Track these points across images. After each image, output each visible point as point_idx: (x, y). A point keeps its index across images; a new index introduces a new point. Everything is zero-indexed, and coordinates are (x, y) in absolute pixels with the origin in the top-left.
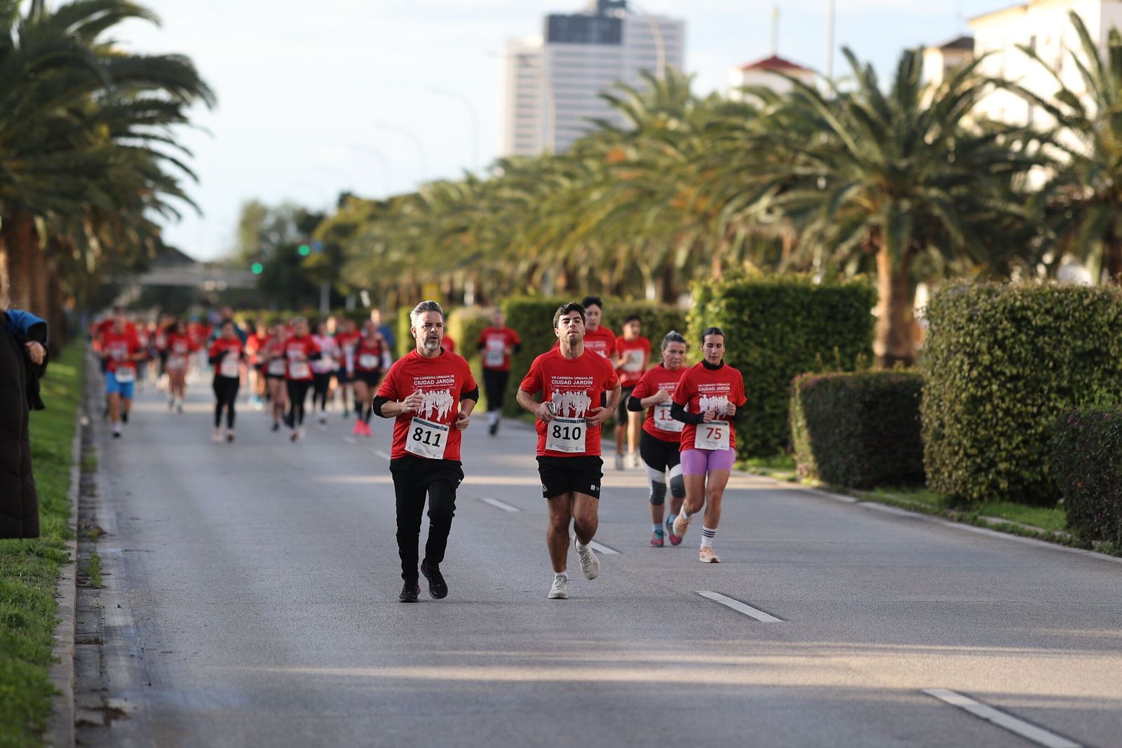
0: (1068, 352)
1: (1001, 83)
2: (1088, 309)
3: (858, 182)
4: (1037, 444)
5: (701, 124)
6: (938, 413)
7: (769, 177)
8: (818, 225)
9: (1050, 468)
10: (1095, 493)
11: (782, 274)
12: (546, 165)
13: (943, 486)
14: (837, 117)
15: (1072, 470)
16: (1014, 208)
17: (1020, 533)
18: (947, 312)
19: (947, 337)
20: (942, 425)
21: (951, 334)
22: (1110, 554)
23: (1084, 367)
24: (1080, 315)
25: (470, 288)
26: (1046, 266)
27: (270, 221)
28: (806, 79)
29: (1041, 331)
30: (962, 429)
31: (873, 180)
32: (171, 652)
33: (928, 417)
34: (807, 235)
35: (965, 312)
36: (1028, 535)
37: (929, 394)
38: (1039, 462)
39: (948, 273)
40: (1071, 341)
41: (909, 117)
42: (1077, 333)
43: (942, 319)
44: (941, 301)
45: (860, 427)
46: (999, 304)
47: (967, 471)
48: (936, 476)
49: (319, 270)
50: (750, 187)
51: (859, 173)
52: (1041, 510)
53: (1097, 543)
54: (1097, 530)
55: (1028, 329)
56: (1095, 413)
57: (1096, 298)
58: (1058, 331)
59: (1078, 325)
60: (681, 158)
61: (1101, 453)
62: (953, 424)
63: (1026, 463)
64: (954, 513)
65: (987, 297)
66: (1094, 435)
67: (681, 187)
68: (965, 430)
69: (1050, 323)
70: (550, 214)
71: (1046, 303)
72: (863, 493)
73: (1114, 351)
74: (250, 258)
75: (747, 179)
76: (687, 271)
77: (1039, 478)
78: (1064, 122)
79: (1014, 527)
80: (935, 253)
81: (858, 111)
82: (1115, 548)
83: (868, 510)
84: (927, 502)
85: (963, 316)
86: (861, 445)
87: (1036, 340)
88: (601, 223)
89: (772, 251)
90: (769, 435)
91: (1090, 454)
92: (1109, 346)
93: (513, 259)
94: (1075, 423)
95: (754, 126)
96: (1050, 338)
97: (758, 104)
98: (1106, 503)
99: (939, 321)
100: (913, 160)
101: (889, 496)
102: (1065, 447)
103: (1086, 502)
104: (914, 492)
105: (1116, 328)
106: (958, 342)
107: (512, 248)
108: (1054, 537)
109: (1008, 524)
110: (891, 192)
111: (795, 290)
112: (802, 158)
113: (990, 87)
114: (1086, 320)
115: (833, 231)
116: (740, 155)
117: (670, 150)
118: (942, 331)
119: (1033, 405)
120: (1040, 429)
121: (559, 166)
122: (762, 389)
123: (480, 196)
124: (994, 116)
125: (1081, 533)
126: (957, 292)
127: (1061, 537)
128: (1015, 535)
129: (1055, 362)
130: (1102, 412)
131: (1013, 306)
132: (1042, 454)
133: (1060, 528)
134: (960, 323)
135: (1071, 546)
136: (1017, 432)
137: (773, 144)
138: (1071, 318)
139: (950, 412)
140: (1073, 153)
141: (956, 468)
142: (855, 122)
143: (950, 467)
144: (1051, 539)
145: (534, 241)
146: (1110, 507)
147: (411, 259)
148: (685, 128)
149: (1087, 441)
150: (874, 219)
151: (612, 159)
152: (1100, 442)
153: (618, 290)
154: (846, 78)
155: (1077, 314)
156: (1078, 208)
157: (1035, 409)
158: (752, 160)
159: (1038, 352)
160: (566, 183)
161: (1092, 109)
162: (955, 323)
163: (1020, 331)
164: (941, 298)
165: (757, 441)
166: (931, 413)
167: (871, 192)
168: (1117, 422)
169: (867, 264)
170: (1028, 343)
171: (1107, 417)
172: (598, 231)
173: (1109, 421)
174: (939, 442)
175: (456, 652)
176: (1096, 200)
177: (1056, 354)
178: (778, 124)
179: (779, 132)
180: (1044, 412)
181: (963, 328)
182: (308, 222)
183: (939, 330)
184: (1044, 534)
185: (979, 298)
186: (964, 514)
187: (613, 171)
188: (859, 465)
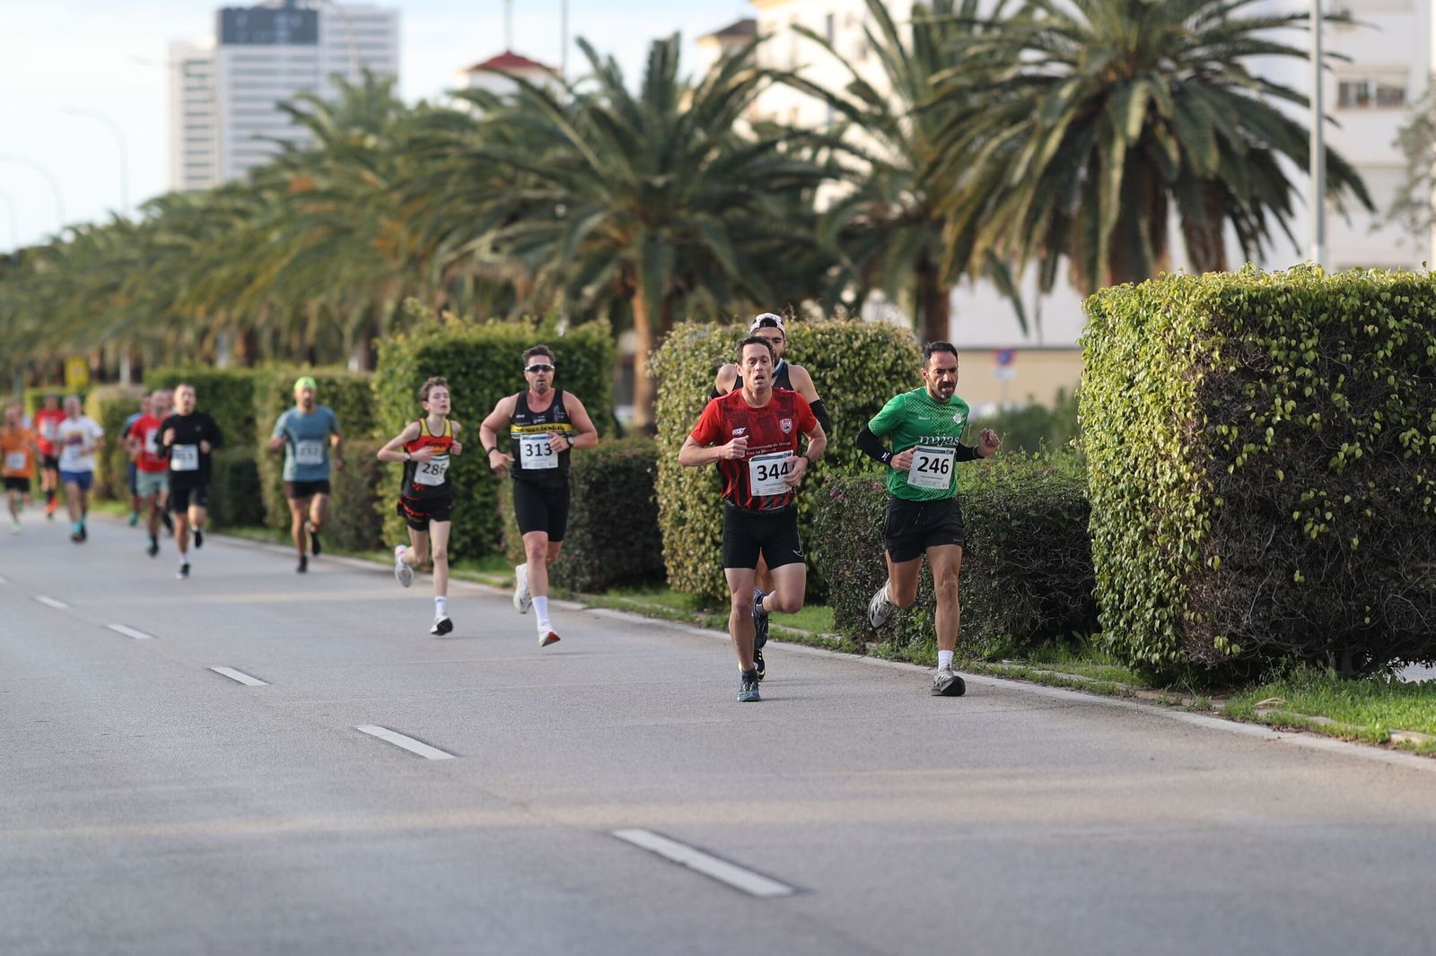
1: (779, 76)
3: (604, 207)
5: (402, 138)
6: (678, 492)
8: (555, 264)
10: (867, 583)
13: (688, 583)
14: (574, 127)
15: (838, 555)
17: (781, 638)
18: (684, 364)
19: (686, 395)
20: (683, 507)
21: (690, 391)
22: (887, 659)
24: (849, 361)
25: (125, 361)
30: (708, 511)
31: (622, 204)
33: (666, 497)
34: (543, 276)
35: (707, 363)
36: (790, 640)
37: (666, 469)
40: (840, 395)
41: (665, 122)
42: (848, 385)
43: (682, 373)
44: (676, 350)
45: (586, 513)
47: (716, 563)
48: (680, 570)
50: (470, 219)
51: (605, 197)
53: (871, 646)
56: (863, 482)
57: (868, 340)
59: (848, 374)
60: (382, 184)
61: (871, 532)
62: (696, 505)
64: (703, 617)
66: (863, 511)
67: (384, 221)
68: (712, 511)
70: (217, 264)
71: (806, 348)
72: (594, 598)
75: (467, 209)
78: (854, 117)
80: (705, 295)
81: (599, 116)
82: (893, 650)
83: (597, 618)
84: (670, 606)
85: (704, 367)
86: (589, 536)
88: (285, 272)
89: (502, 296)
90: (481, 530)
91: (858, 533)
93: (176, 322)
94: (840, 496)
95: (476, 142)
97: (478, 114)
99: (675, 376)
100: (672, 176)
101: (625, 600)
102: (830, 528)
103: (857, 595)
104: (657, 593)
105: (894, 377)
106: (699, 401)
107: (176, 307)
108: (822, 640)
110: (645, 218)
111: (507, 346)
112: (532, 178)
113: (767, 81)
114: (857, 368)
115: (574, 271)
116: (455, 178)
117: (368, 175)
118: (678, 388)
121: (226, 203)
122: (469, 472)
125: (853, 634)
126: (695, 338)
127: (829, 640)
130: (871, 480)
133: (828, 629)
134: (701, 376)
135: (841, 651)
137: (497, 162)
139: (693, 488)
140: (873, 161)
141: (702, 560)
142: (596, 132)
143: (695, 560)
144: (817, 644)
145: (202, 299)
147: (47, 328)
148: (385, 145)
149: (855, 517)
150: (627, 254)
151: (295, 188)
152: (869, 518)
153: (312, 357)
154: (582, 79)
156: (882, 231)
158: (471, 185)
160: (240, 225)
161: (896, 102)
162: (695, 377)
164: (676, 346)
165: (466, 539)
166: (669, 492)
167: (621, 221)
169: (620, 312)
171: (877, 486)
172: (282, 283)
174: (681, 528)
176: (904, 220)
178: (501, 138)
179: (503, 147)
180: (808, 486)
181: (705, 383)
184: (809, 637)
185: (723, 345)
186: (714, 617)
187: (297, 204)
188: (588, 562)
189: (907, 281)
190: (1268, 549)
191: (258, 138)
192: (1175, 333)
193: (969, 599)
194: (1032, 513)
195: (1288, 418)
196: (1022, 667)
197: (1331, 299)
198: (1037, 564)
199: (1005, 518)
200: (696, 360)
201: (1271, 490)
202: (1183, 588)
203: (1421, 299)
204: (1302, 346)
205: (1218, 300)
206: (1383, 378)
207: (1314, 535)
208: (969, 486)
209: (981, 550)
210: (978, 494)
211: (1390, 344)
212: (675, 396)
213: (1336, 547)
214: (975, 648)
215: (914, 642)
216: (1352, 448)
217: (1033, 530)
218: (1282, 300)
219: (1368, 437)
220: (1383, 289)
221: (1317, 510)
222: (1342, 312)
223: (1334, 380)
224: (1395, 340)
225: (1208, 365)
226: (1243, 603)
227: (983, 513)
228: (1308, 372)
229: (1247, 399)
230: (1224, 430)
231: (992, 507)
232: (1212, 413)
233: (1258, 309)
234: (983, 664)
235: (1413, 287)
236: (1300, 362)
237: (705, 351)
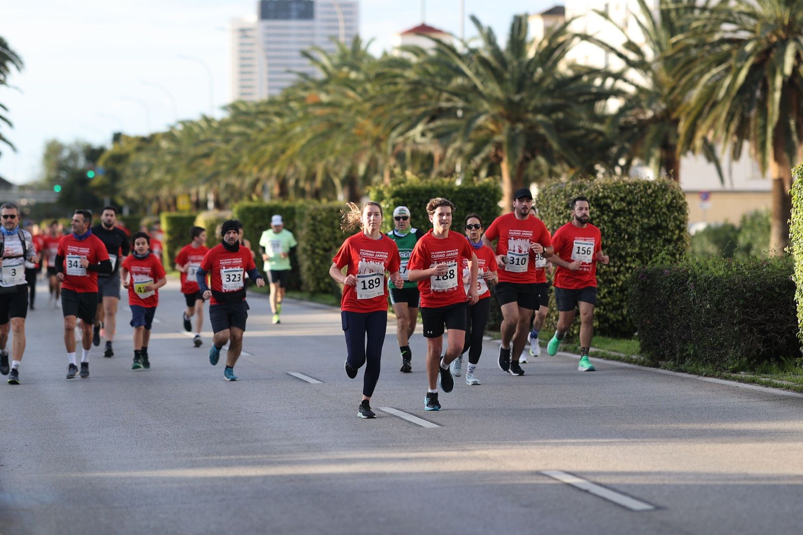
0: (638, 228)
1: (585, 37)
2: (652, 196)
3: (486, 112)
4: (618, 294)
5: (372, 74)
7: (422, 110)
8: (457, 144)
9: (628, 311)
10: (660, 327)
11: (434, 180)
12: (262, 108)
13: (552, 326)
14: (468, 66)
15: (643, 311)
16: (597, 126)
17: (608, 358)
18: (550, 202)
19: (552, 220)
21: (554, 218)
22: (672, 370)
23: (650, 238)
24: (646, 201)
25: (211, 197)
26: (622, 167)
27: (66, 154)
28: (446, 40)
29: (617, 213)
31: (497, 110)
32: (2, 465)
34: (450, 152)
35: (564, 202)
36: (614, 359)
38: (620, 307)
39: (551, 174)
40: (640, 219)
41: (520, 64)
42: (644, 213)
43: (548, 207)
44: (546, 194)
46: (587, 195)
49: (102, 187)
50: (409, 118)
51: (486, 106)
52: (623, 340)
53: (662, 363)
54: (662, 353)
55: (609, 212)
56: (658, 270)
57: (656, 188)
58: (631, 213)
59: (644, 207)
60: (359, 99)
61: (662, 299)
63: (611, 308)
65: (578, 190)
66: (658, 287)
67: (360, 119)
69: (624, 208)
70: (265, 142)
71: (621, 193)
73: (671, 226)
74: (52, 181)
75: (407, 112)
76: (367, 180)
77: (621, 318)
78: (630, 64)
79: (603, 353)
80: (542, 160)
81: (484, 62)
85: (562, 204)
87: (615, 220)
88: (303, 147)
89: (426, 163)
91: (655, 299)
92: (668, 221)
93: (241, 175)
94: (645, 278)
95: (411, 74)
96: (625, 218)
97: (414, 59)
98: (668, 334)
99: (546, 209)
100: (524, 94)
102: (637, 296)
103: (654, 334)
105: (671, 209)
107: (241, 168)
108: (632, 359)
109: (599, 352)
110: (509, 118)
111: (444, 191)
112: (445, 95)
113: (577, 40)
114: (650, 204)
115: (469, 147)
116: (401, 95)
117: (351, 93)
118: (547, 216)
119: (614, 266)
120: (620, 283)
121: (272, 109)
123: (217, 131)
124: (581, 61)
125: (651, 356)
126: (557, 188)
127: (636, 359)
128: (605, 360)
129: (629, 234)
130: (662, 269)
131: (597, 196)
132: (621, 301)
133: (636, 353)
134: (560, 209)
135: (644, 366)
136: (603, 286)
137: (425, 86)
138: (639, 202)
140: (637, 87)
142: (481, 70)
144: (630, 361)
145: (256, 163)
146: (670, 337)
147: (168, 178)
148: (361, 77)
149: (653, 290)
150: (498, 138)
151: (310, 101)
152: (662, 291)
153: (317, 195)
154: (474, 38)
155: (644, 200)
156: (643, 125)
157: (616, 269)
158: (409, 99)
159: (617, 228)
160: (277, 120)
161: (650, 54)
162: (557, 210)
163: (603, 214)
164: (546, 192)
167: (495, 119)
168: (674, 276)
169: (493, 170)
170: (609, 222)
171: (666, 272)
172: (302, 153)
173: (668, 276)
175: (207, 458)
176: (654, 119)
177: (630, 229)
178: (426, 72)
179: (428, 78)
180: (621, 271)
182: (93, 154)
183: (545, 215)
184: (625, 358)
185: (573, 191)
186: (567, 345)
187: (311, 110)
188: (493, 313)
189: (657, 153)
191: (289, 72)
193: (721, 337)
194: (758, 289)
196: (753, 376)
198: (760, 317)
199: (742, 291)
200: (557, 200)
208: (721, 273)
209: (728, 309)
210: (727, 277)
212: (545, 220)
214: (725, 365)
215: (688, 361)
217: (758, 298)
227: (730, 288)
231: (735, 285)
234: (729, 374)
237: (562, 195)
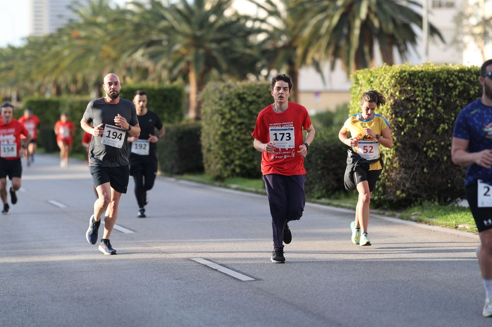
6: (209, 140)
13: (212, 172)
17: (245, 191)
20: (210, 146)
21: (212, 106)
29: (251, 103)
33: (204, 142)
35: (218, 96)
36: (248, 192)
37: (204, 132)
43: (209, 100)
45: (176, 148)
46: (233, 92)
47: (222, 165)
48: (209, 168)
50: (133, 46)
55: (246, 102)
58: (258, 103)
62: (215, 145)
63: (247, 160)
64: (217, 183)
65: (227, 89)
68: (220, 147)
69: (255, 99)
71: (253, 91)
72: (179, 177)
79: (242, 188)
83: (181, 184)
84: (206, 179)
85: (218, 98)
86: (178, 156)
87: (249, 107)
101: (191, 177)
106: (216, 109)
108: (258, 191)
112: (155, 33)
126: (214, 87)
131: (239, 92)
134: (216, 101)
136: (243, 147)
139: (214, 139)
141: (217, 164)
143: (214, 164)
145: (41, 73)
148: (105, 21)
162: (214, 101)
163: (242, 103)
166: (206, 140)
170: (246, 109)
174: (210, 153)
181: (217, 103)
185: (224, 90)
188: (177, 165)
190: (415, 161)
192: (383, 86)
194: (332, 148)
195: (422, 115)
196: (330, 201)
197: (437, 74)
198: (334, 166)
199: (323, 150)
200: (215, 95)
201: (416, 140)
202: (386, 174)
203: (468, 74)
204: (427, 91)
205: (398, 75)
206: (455, 101)
207: (431, 156)
211: (457, 90)
213: (439, 160)
216: (444, 126)
217: (333, 154)
218: (420, 75)
219: (450, 122)
220: (455, 71)
221: (432, 148)
222: (441, 79)
223: (438, 102)
224: (459, 89)
225: (395, 97)
226: (406, 179)
228: (429, 100)
229: (408, 109)
230: (400, 119)
231: (319, 146)
232: (396, 113)
233: (412, 78)
234: (315, 200)
235: (465, 70)
236: (426, 96)
